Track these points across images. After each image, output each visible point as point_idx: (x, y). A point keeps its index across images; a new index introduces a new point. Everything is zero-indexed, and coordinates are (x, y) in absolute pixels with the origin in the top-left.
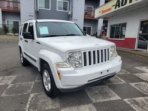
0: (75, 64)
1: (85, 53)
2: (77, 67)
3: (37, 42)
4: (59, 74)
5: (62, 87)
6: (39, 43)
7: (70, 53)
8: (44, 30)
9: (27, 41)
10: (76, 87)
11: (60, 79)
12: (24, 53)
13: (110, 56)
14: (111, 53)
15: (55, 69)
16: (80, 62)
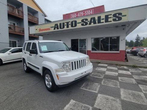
0: (67, 69)
1: (72, 63)
2: (68, 71)
3: (40, 56)
4: (57, 76)
5: (60, 84)
6: (42, 57)
7: (64, 63)
8: (44, 48)
9: (31, 55)
10: (68, 83)
11: (58, 79)
12: (28, 63)
13: (86, 63)
14: (87, 61)
15: (55, 73)
16: (70, 68)
